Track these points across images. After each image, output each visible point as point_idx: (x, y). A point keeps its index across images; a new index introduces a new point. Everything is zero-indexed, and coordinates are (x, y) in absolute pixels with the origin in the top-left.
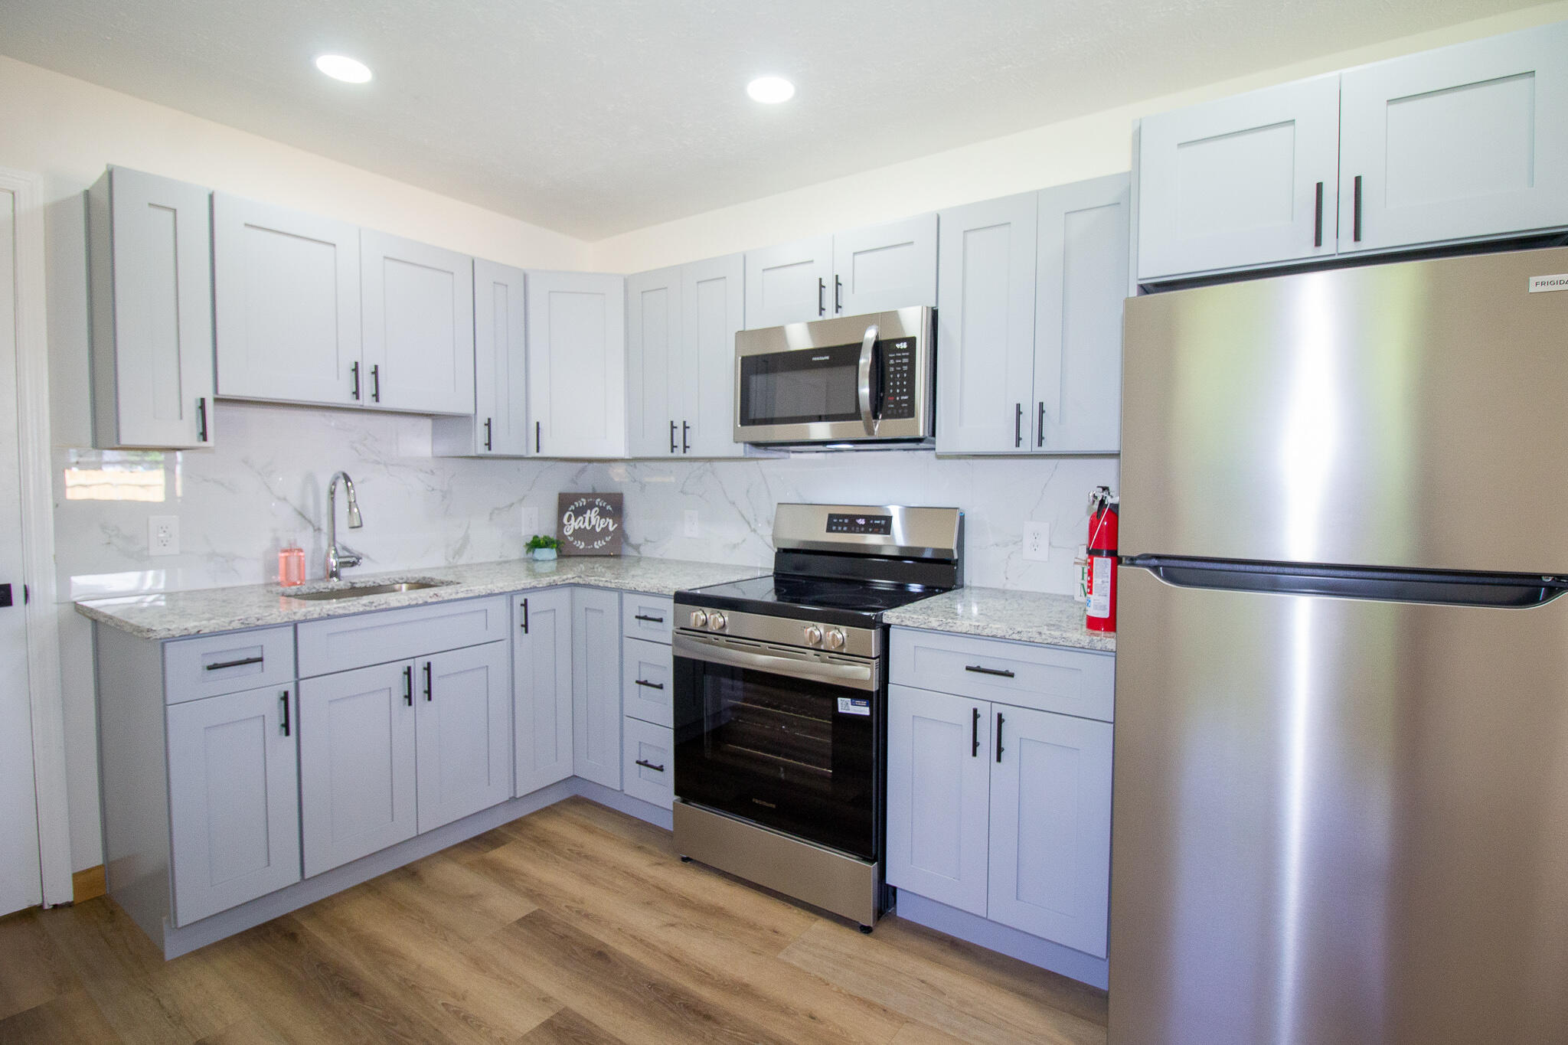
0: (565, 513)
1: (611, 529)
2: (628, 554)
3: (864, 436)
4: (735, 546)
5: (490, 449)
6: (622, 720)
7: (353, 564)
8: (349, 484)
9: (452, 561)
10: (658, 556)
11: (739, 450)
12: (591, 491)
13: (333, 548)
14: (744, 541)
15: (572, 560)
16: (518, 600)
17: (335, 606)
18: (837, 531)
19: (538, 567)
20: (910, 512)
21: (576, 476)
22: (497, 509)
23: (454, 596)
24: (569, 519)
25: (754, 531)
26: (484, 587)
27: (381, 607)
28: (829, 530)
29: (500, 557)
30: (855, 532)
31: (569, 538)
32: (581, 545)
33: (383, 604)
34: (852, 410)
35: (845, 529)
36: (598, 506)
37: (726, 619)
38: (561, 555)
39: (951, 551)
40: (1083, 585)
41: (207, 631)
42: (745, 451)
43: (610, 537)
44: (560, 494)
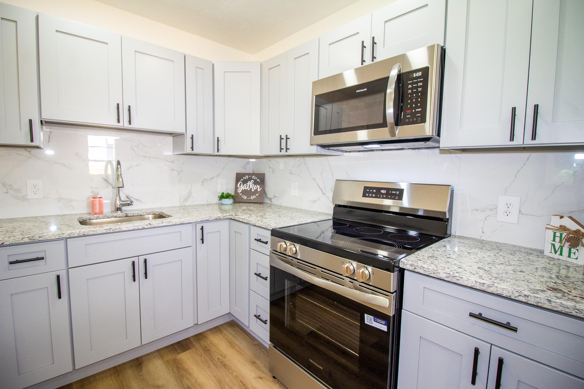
0: (239, 182)
1: (259, 190)
2: (268, 202)
3: (389, 138)
4: (314, 201)
5: (193, 150)
6: (249, 292)
7: (129, 205)
8: (119, 166)
9: (182, 203)
10: (279, 204)
11: (314, 150)
12: (252, 172)
13: (118, 197)
14: (319, 199)
15: (241, 204)
16: (199, 227)
17: (89, 230)
18: (369, 197)
19: (224, 207)
20: (415, 187)
21: (245, 165)
22: (206, 180)
23: (161, 225)
24: (240, 185)
25: (324, 194)
26: (178, 220)
27: (117, 230)
28: (364, 196)
29: (207, 202)
30: (379, 198)
31: (240, 194)
32: (245, 197)
33: (118, 229)
34: (381, 121)
35: (374, 195)
36: (253, 179)
37: (297, 248)
38: (235, 202)
39: (445, 213)
40: (553, 245)
41: (8, 243)
42: (317, 150)
43: (258, 194)
44: (237, 174)
